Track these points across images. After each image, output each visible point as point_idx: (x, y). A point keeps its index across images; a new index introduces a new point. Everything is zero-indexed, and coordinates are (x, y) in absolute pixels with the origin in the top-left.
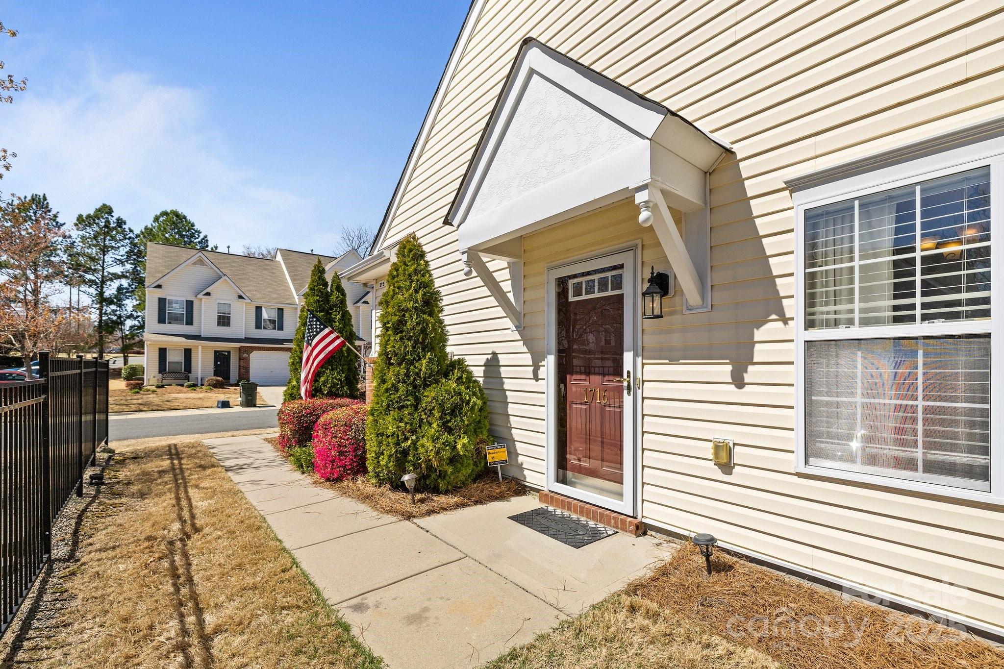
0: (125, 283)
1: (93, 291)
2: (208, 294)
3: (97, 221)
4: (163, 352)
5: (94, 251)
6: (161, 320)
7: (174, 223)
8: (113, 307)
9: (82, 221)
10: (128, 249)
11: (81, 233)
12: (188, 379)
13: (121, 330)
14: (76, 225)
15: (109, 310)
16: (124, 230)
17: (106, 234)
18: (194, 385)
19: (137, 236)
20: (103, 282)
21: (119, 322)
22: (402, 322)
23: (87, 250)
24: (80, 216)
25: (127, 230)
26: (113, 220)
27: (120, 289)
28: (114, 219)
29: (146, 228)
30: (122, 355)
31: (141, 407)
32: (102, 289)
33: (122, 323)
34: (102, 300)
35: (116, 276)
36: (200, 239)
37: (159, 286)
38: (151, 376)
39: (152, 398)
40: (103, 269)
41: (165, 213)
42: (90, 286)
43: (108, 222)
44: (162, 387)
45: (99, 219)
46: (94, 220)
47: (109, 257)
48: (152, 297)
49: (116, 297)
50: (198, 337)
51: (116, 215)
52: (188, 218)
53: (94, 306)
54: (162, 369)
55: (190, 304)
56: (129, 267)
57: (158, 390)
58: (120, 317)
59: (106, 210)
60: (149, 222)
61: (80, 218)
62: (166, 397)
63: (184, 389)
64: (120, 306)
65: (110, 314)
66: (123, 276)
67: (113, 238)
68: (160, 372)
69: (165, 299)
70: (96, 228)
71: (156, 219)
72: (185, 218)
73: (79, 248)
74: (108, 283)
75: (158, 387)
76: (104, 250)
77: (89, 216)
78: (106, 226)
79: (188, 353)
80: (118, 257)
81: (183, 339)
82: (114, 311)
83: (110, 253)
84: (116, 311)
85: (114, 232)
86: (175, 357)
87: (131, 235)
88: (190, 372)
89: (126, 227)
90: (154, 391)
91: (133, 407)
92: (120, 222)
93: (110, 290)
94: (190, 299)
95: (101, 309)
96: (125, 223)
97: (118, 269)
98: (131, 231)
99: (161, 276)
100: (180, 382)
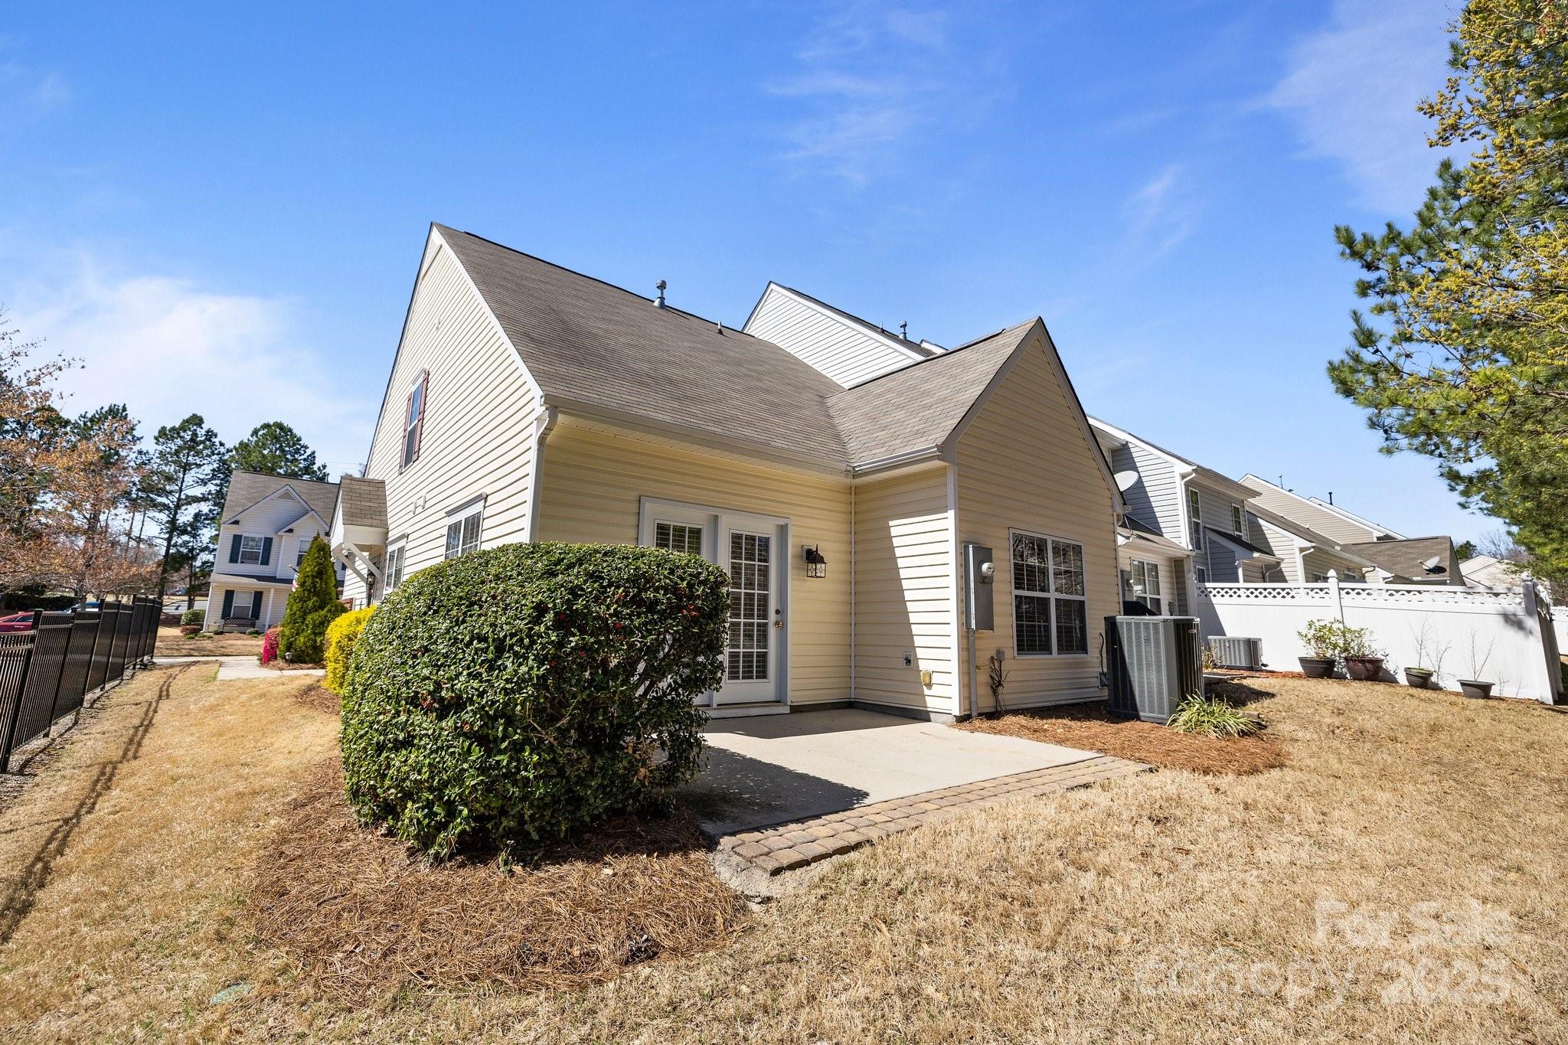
0: (205, 507)
1: (164, 517)
2: (291, 531)
3: (182, 434)
4: (229, 595)
5: (172, 469)
6: (233, 559)
7: (276, 437)
8: (186, 538)
9: (164, 434)
10: (216, 465)
11: (160, 448)
12: (253, 625)
13: (191, 566)
14: (156, 438)
15: (180, 541)
16: (214, 444)
17: (190, 449)
18: (257, 633)
19: (228, 451)
20: (178, 507)
21: (191, 556)
22: (305, 582)
23: (164, 468)
24: (164, 428)
25: (217, 444)
26: (201, 432)
27: (197, 516)
28: (203, 432)
29: (241, 443)
30: (186, 598)
31: (192, 652)
32: (175, 516)
33: (194, 558)
34: (173, 528)
35: (196, 500)
36: (305, 456)
37: (236, 522)
38: (212, 620)
39: (208, 644)
40: (181, 490)
41: (266, 426)
42: (160, 511)
43: (195, 434)
44: (222, 633)
45: (185, 431)
46: (178, 433)
47: (189, 478)
48: (227, 533)
49: (191, 525)
50: (272, 579)
51: (206, 426)
52: (294, 431)
53: (163, 536)
54: (226, 614)
55: (268, 542)
56: (212, 487)
57: (216, 637)
58: (193, 549)
59: (197, 420)
60: (245, 436)
61: (163, 432)
62: (221, 644)
63: (245, 636)
64: (194, 536)
65: (181, 546)
66: (204, 499)
67: (198, 453)
68: (223, 617)
69: (241, 536)
70: (179, 442)
71: (255, 432)
72: (290, 430)
73: (155, 466)
74: (184, 508)
75: (217, 633)
76: (186, 467)
77: (173, 429)
78: (192, 440)
79: (258, 596)
80: (202, 477)
81: (254, 581)
82: (185, 543)
83: (193, 471)
84: (189, 542)
85: (201, 447)
86: (243, 601)
87: (222, 450)
88: (258, 618)
89: (216, 440)
90: (210, 637)
91: (184, 652)
92: (210, 435)
93: (186, 516)
94: (269, 536)
95: (169, 540)
96: (216, 436)
97: (198, 491)
98: (222, 444)
99: (241, 510)
100: (242, 629)
